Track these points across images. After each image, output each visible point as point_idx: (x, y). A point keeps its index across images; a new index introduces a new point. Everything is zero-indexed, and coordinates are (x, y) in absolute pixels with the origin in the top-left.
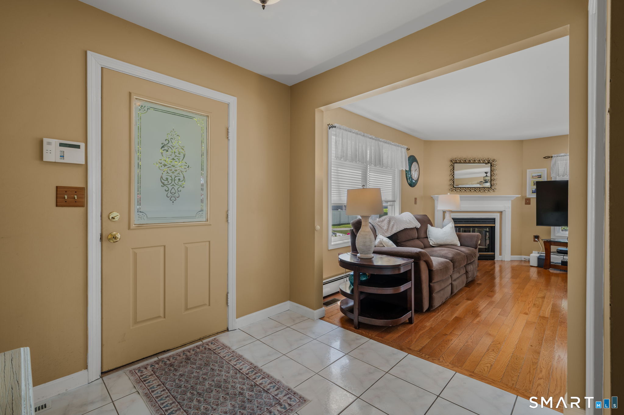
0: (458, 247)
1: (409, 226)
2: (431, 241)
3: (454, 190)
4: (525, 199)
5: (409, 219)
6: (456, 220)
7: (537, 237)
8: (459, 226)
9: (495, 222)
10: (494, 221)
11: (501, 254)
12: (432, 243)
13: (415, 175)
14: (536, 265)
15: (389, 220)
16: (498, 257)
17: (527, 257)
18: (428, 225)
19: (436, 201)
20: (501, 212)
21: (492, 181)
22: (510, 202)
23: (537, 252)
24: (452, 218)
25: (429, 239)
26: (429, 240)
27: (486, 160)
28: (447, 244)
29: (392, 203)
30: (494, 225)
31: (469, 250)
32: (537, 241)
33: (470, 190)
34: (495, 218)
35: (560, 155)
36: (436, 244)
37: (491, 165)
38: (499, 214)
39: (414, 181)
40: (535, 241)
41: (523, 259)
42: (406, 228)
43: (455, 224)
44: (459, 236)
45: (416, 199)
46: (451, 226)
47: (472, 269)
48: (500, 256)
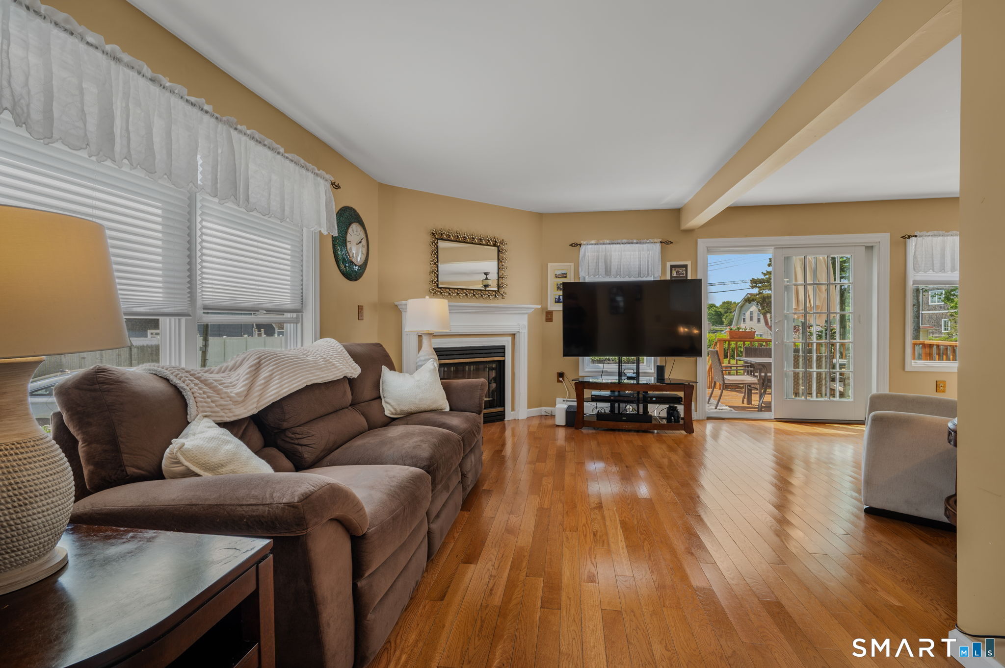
0: (444, 416)
1: (323, 377)
2: (388, 405)
3: (439, 293)
4: (546, 312)
5: (325, 356)
6: (441, 353)
7: (561, 375)
8: (448, 364)
9: (504, 352)
10: (502, 351)
11: (513, 409)
12: (389, 412)
13: (356, 254)
14: (564, 423)
15: (255, 365)
16: (509, 415)
17: (549, 409)
18: (383, 367)
19: (403, 314)
20: (513, 335)
21: (500, 279)
22: (526, 316)
23: (562, 399)
24: (434, 348)
25: (383, 401)
26: (384, 404)
27: (491, 240)
28: (423, 410)
29: (294, 315)
30: (503, 358)
31: (467, 420)
32: (561, 382)
33: (466, 294)
34: (505, 346)
35: (591, 243)
36: (399, 412)
37: (499, 251)
38: (510, 339)
39: (356, 268)
40: (559, 381)
41: (544, 413)
42: (313, 385)
43: (439, 360)
44: (447, 389)
45: (360, 308)
46: (432, 367)
47: (473, 464)
48: (512, 412)
